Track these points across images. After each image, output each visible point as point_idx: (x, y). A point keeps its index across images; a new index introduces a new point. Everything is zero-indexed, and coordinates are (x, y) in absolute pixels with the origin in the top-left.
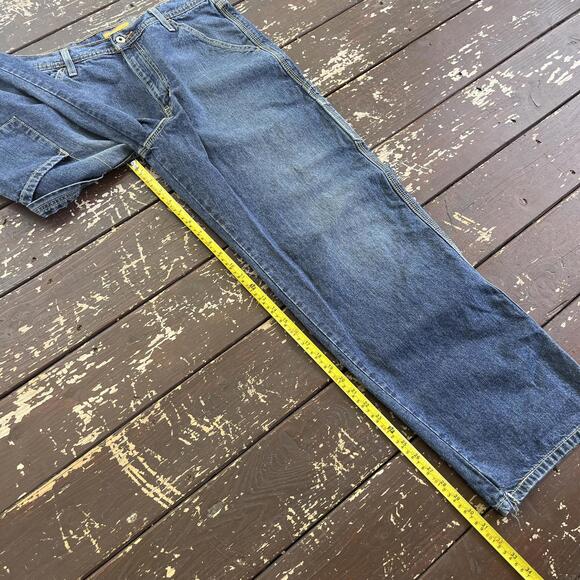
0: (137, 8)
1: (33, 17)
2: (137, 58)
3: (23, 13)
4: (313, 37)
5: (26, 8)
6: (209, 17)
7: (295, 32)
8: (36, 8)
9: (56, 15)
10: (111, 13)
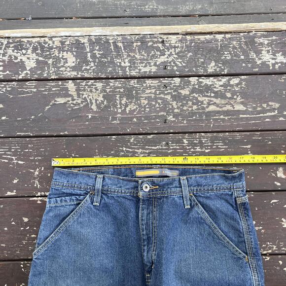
0: (168, 149)
1: (96, 113)
2: (148, 214)
3: (92, 104)
4: (281, 262)
5: (96, 100)
6: (225, 204)
7: (270, 248)
8: (102, 106)
9: (112, 121)
10: (149, 143)
